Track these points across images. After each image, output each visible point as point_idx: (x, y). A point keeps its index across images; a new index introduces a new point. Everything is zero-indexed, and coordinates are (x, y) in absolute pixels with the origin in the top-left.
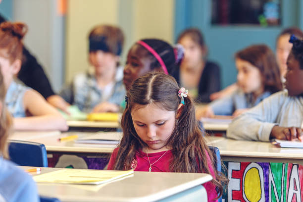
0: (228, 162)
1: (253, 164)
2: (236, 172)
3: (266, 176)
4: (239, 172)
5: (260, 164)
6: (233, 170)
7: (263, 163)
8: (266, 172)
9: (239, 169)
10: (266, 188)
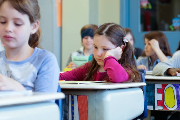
0: (155, 84)
1: (169, 85)
2: (159, 90)
3: (178, 92)
4: (161, 90)
5: (174, 85)
6: (157, 89)
7: (176, 84)
8: (177, 89)
9: (161, 88)
10: (178, 99)
